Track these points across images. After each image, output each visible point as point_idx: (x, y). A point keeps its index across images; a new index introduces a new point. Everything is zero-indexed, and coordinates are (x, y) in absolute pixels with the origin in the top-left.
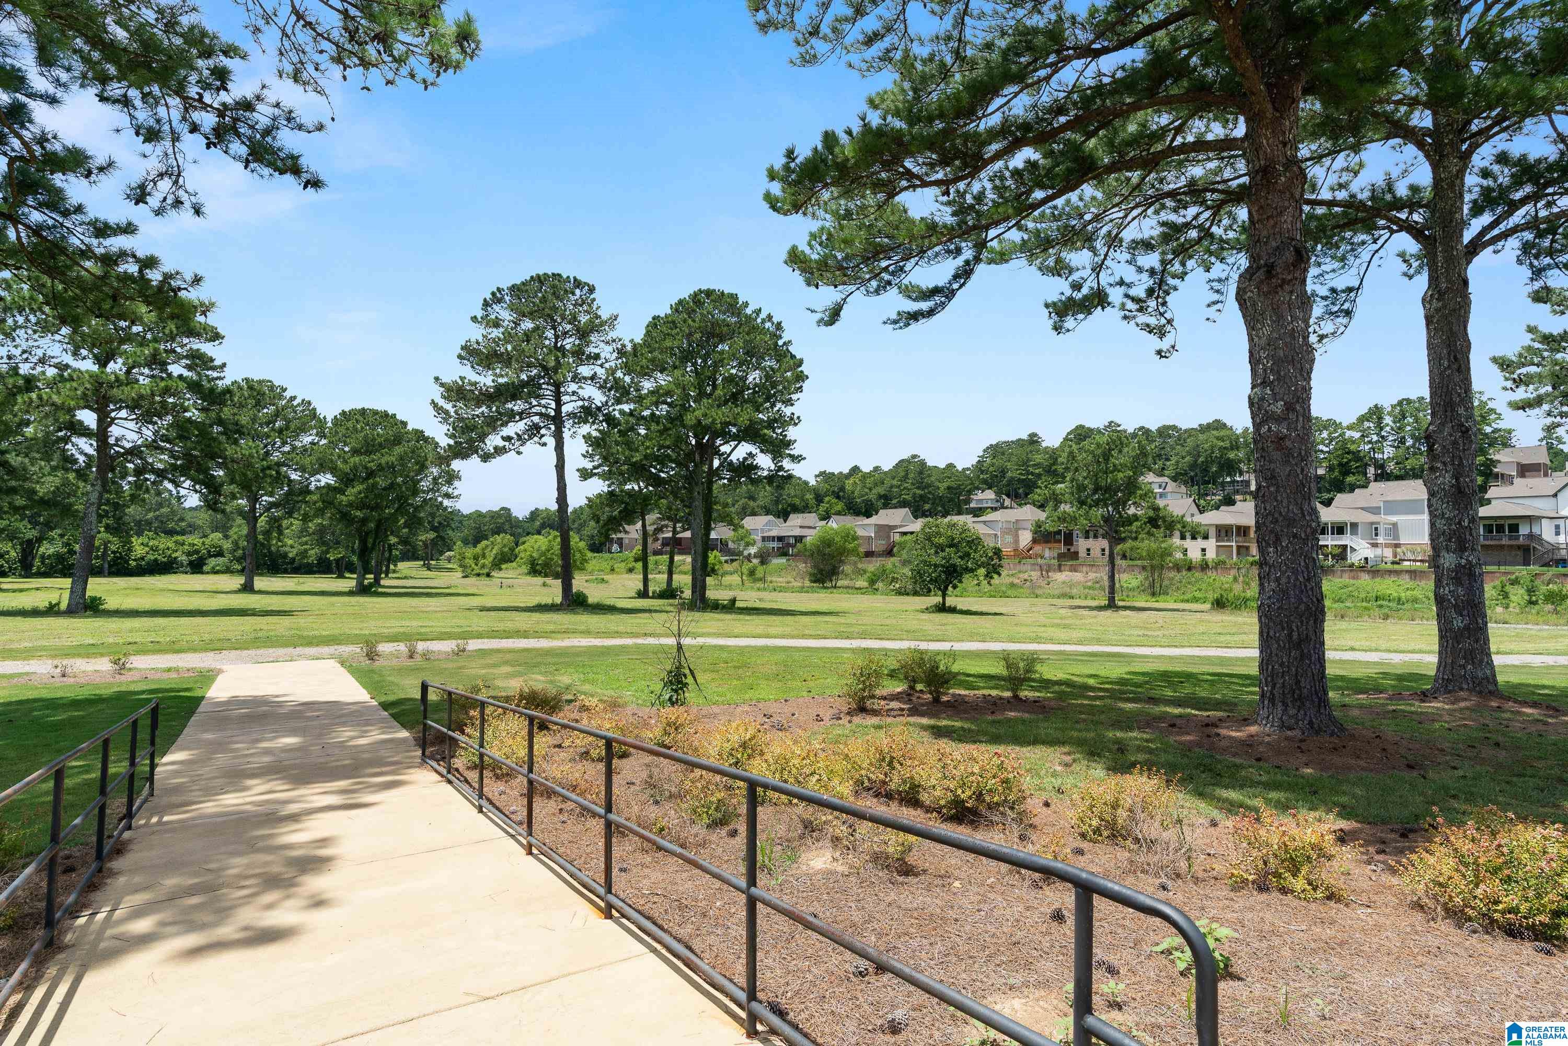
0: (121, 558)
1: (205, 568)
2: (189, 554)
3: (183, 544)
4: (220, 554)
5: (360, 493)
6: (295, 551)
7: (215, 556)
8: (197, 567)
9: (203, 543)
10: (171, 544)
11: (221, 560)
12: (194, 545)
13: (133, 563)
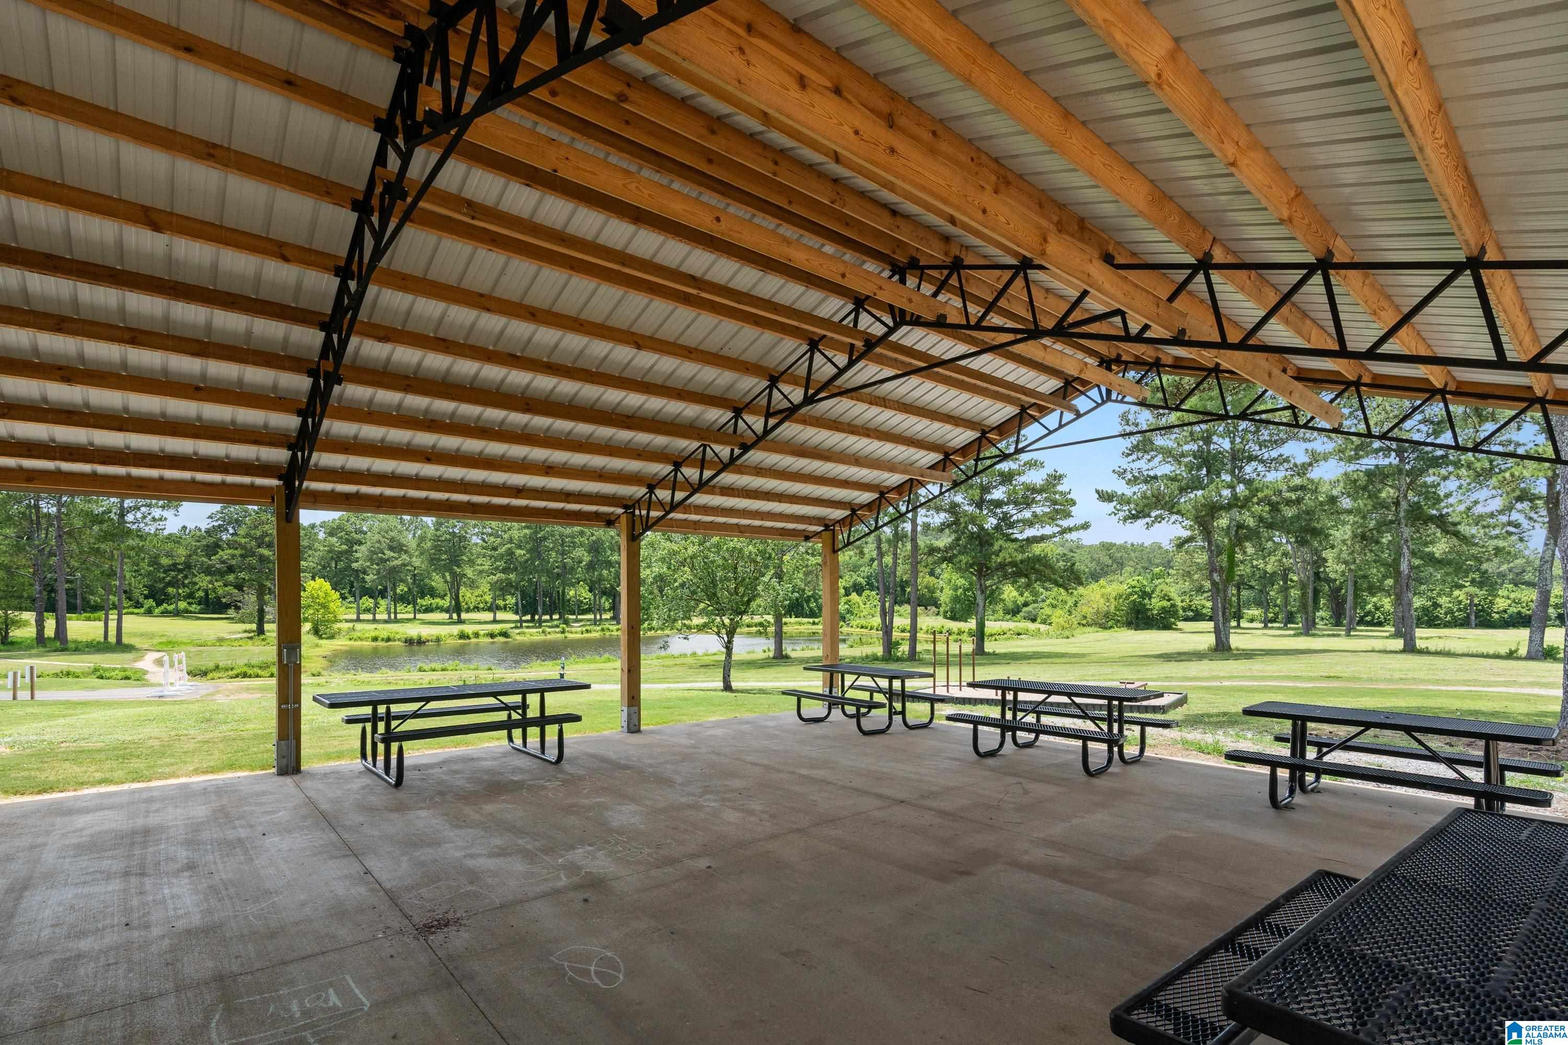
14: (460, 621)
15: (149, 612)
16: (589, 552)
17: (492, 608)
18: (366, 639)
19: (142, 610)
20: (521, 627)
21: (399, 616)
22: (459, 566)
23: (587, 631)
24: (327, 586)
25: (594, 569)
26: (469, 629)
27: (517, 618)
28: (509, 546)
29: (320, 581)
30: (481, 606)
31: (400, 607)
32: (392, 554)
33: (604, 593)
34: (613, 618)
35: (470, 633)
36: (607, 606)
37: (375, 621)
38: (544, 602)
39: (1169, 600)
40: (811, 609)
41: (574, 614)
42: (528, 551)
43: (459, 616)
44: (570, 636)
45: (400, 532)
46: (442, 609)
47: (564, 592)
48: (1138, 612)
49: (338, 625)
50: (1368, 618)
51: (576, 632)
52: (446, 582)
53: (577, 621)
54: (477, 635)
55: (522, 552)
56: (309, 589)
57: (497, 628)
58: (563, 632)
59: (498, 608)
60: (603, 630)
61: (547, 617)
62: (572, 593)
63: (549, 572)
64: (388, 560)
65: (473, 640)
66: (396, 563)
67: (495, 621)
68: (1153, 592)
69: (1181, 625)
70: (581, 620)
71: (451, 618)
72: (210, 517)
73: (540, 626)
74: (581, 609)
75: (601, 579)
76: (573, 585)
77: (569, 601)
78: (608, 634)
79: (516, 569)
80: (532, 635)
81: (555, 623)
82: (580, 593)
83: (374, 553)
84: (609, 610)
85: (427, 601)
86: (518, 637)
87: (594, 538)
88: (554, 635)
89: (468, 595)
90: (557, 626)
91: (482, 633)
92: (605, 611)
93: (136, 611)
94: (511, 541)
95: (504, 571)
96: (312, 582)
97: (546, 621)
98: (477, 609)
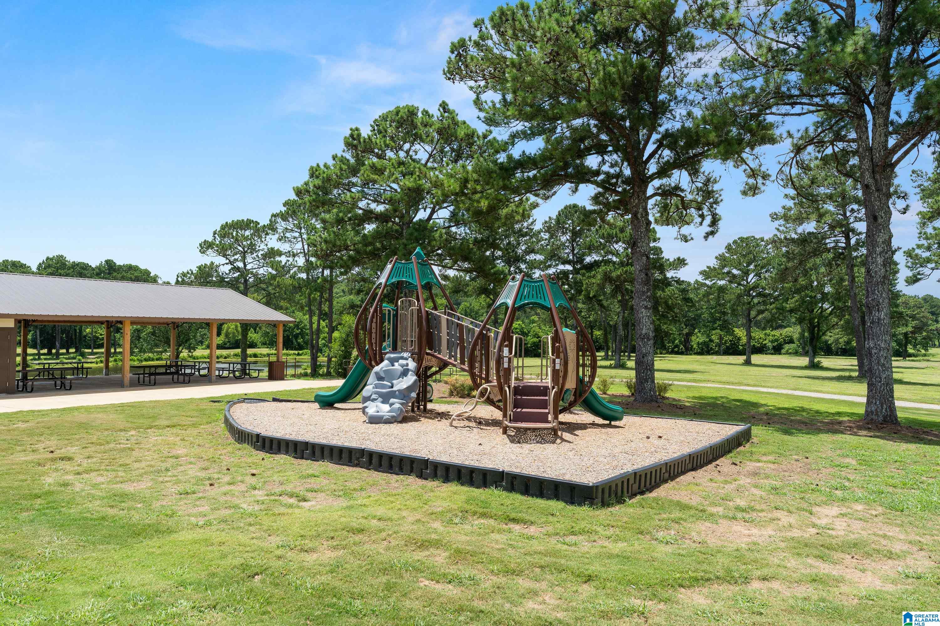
0: (735, 344)
1: (783, 351)
2: (772, 342)
3: (769, 335)
4: (791, 341)
5: (797, 301)
6: (832, 339)
7: (788, 343)
8: (777, 350)
9: (781, 334)
10: (762, 336)
11: (792, 346)
12: (775, 335)
13: (741, 347)
38: (62, 338)
40: (299, 344)
41: (90, 348)
50: (676, 349)
53: (92, 354)
61: (64, 351)
62: (88, 330)
68: (529, 332)
70: (96, 353)
77: (85, 337)
81: (72, 355)
90: (74, 358)
97: (63, 354)
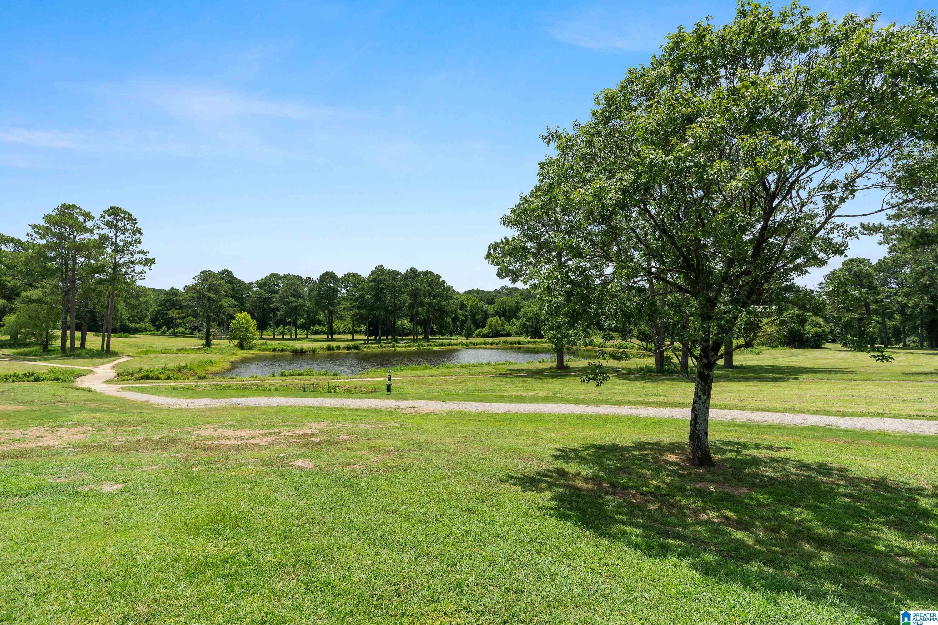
14: (333, 340)
15: (163, 334)
16: (411, 297)
17: (353, 332)
18: (269, 350)
19: (160, 332)
20: (368, 343)
21: (298, 337)
22: (332, 306)
23: (409, 346)
24: (248, 316)
25: (414, 307)
26: (334, 344)
27: (365, 338)
28: (361, 293)
29: (244, 313)
30: (347, 330)
31: (299, 332)
32: (293, 299)
33: (419, 323)
34: (424, 338)
35: (334, 346)
36: (420, 331)
37: (283, 339)
39: (820, 327)
42: (373, 296)
43: (332, 337)
44: (398, 349)
45: (299, 286)
46: (324, 333)
47: (394, 322)
48: (795, 336)
49: (255, 341)
51: (401, 347)
52: (326, 316)
54: (338, 348)
55: (370, 296)
56: (237, 318)
57: (352, 343)
58: (394, 346)
59: (356, 332)
60: (419, 345)
63: (386, 309)
64: (291, 302)
65: (336, 351)
66: (295, 304)
67: (353, 340)
69: (828, 345)
71: (328, 337)
72: (194, 278)
73: (379, 343)
74: (404, 332)
75: (417, 314)
76: (400, 317)
78: (422, 348)
79: (365, 307)
80: (374, 348)
82: (404, 323)
83: (284, 298)
84: (422, 333)
85: (316, 328)
86: (365, 350)
87: (414, 288)
88: (388, 349)
89: (340, 324)
91: (342, 346)
92: (419, 334)
93: (156, 333)
94: (363, 289)
95: (358, 308)
96: (239, 314)
98: (344, 333)
